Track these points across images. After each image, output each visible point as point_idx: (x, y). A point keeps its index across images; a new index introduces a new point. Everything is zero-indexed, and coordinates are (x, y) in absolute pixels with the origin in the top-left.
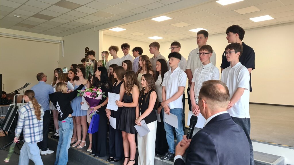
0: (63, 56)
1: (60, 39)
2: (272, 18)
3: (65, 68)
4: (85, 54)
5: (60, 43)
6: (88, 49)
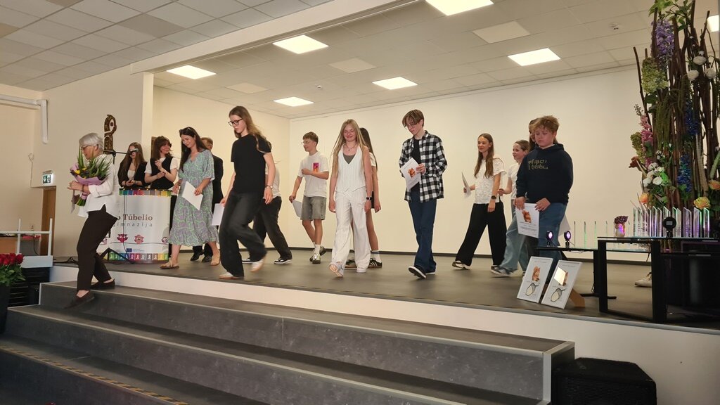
0: (45, 140)
1: (39, 96)
2: (556, 58)
3: (49, 172)
4: (106, 135)
5: (39, 107)
6: (112, 121)
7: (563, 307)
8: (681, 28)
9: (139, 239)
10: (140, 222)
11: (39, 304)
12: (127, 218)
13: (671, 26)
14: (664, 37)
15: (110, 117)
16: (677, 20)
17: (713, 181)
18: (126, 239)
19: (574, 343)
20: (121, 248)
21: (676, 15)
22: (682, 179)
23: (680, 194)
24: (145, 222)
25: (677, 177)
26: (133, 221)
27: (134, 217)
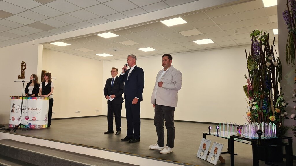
2: (212, 42)
7: (215, 164)
8: (263, 44)
9: (34, 119)
10: (35, 111)
12: (29, 109)
13: (259, 43)
14: (256, 48)
15: (23, 63)
16: (262, 40)
17: (276, 109)
18: (29, 118)
20: (26, 123)
21: (261, 38)
22: (264, 107)
23: (263, 114)
24: (37, 111)
25: (262, 107)
26: (32, 111)
27: (32, 109)
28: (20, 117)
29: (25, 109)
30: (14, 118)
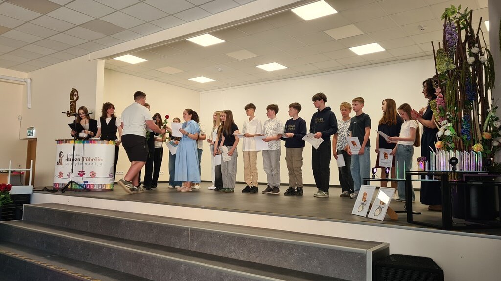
0: (29, 106)
1: (26, 75)
2: (382, 49)
3: (32, 128)
4: (71, 102)
5: (25, 84)
6: (76, 93)
7: (382, 219)
8: (463, 28)
9: (93, 174)
10: (94, 162)
11: (23, 219)
12: (85, 159)
13: (456, 27)
14: (451, 35)
15: (74, 90)
16: (461, 23)
17: (485, 133)
18: (84, 174)
19: (389, 244)
20: (80, 181)
21: (460, 19)
22: (464, 131)
23: (463, 142)
24: (97, 162)
25: (461, 130)
26: (89, 162)
27: (90, 159)
28: (71, 172)
29: (79, 160)
30: (62, 174)
